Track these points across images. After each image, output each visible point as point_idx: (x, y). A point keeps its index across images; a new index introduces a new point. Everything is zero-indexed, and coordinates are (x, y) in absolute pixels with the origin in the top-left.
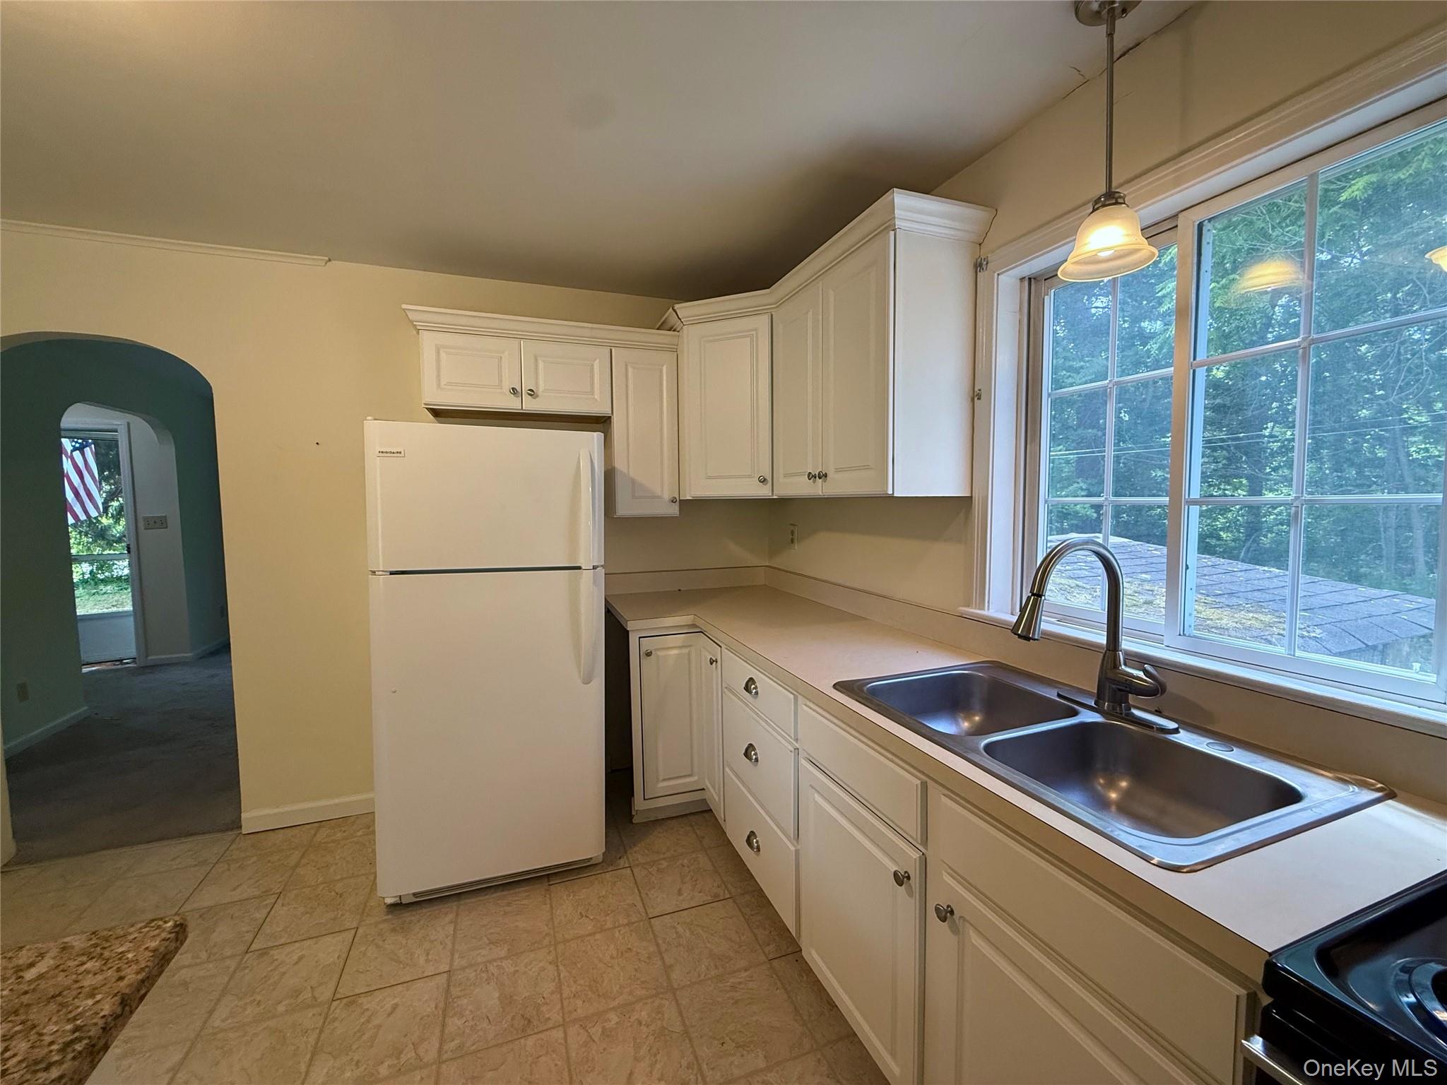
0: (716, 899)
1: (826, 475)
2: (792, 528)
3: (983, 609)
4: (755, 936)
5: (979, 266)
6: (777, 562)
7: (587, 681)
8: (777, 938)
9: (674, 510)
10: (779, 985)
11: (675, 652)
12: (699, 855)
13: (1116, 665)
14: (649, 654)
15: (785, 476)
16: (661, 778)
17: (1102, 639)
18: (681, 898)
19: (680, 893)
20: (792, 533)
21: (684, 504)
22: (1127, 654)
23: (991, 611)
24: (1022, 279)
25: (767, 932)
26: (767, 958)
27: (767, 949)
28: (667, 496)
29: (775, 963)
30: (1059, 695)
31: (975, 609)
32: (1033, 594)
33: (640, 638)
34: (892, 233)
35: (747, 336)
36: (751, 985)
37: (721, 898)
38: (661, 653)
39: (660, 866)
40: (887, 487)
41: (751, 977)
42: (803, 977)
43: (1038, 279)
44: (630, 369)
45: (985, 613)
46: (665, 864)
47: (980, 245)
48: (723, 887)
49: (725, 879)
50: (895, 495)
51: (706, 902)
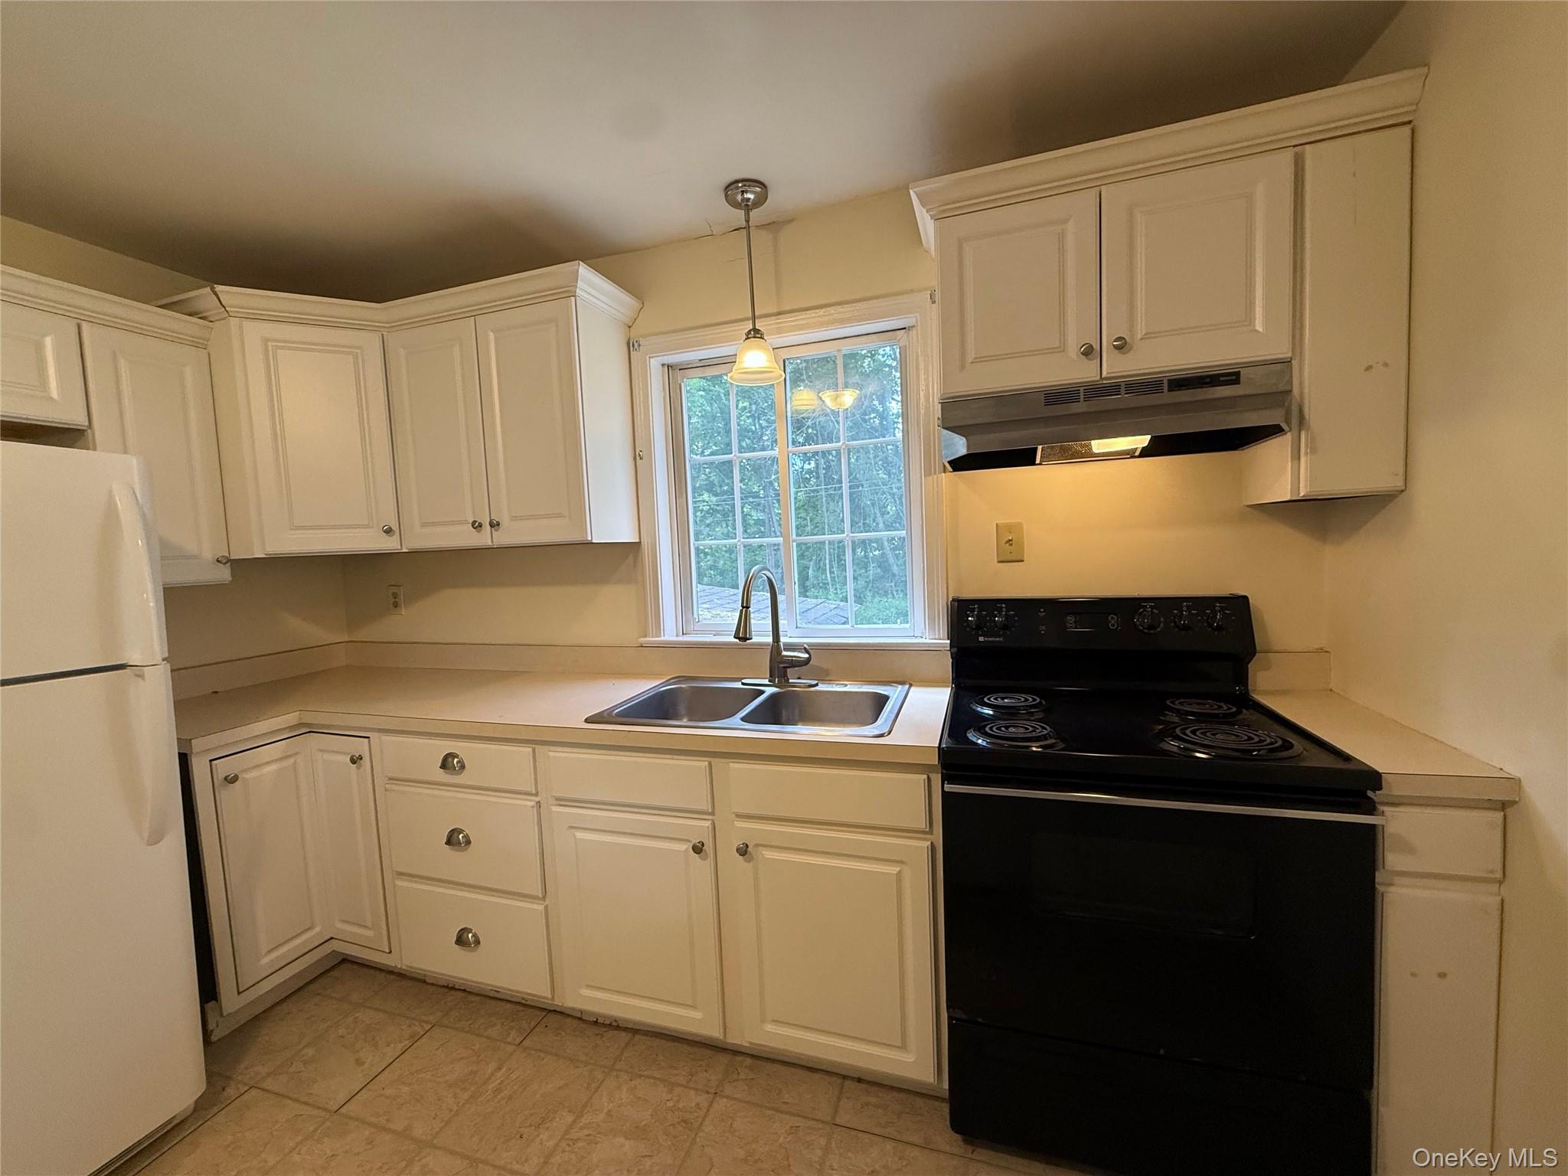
0: (415, 1039)
1: (498, 524)
2: (394, 589)
3: (660, 636)
4: (488, 1037)
5: (631, 346)
6: (362, 635)
7: (155, 838)
8: (512, 1024)
9: (224, 574)
10: (542, 1055)
11: (274, 767)
12: (357, 1015)
13: (779, 653)
14: (231, 780)
15: (424, 525)
16: (264, 952)
17: (770, 640)
18: (366, 1065)
19: (359, 1062)
20: (395, 596)
21: (240, 567)
22: (785, 644)
23: (666, 637)
24: (663, 365)
25: (499, 1027)
26: (515, 1045)
27: (509, 1039)
28: (208, 554)
29: (527, 1043)
30: (743, 684)
31: (653, 637)
32: (743, 607)
33: (211, 761)
34: (573, 298)
35: (348, 353)
36: (514, 1076)
37: (422, 1033)
38: (248, 776)
39: (305, 1058)
40: (587, 534)
41: (510, 1070)
42: (560, 1034)
43: (674, 368)
44: (123, 364)
45: (662, 638)
46: (310, 1052)
47: (629, 327)
48: (417, 1023)
49: (413, 1016)
50: (594, 541)
51: (404, 1050)
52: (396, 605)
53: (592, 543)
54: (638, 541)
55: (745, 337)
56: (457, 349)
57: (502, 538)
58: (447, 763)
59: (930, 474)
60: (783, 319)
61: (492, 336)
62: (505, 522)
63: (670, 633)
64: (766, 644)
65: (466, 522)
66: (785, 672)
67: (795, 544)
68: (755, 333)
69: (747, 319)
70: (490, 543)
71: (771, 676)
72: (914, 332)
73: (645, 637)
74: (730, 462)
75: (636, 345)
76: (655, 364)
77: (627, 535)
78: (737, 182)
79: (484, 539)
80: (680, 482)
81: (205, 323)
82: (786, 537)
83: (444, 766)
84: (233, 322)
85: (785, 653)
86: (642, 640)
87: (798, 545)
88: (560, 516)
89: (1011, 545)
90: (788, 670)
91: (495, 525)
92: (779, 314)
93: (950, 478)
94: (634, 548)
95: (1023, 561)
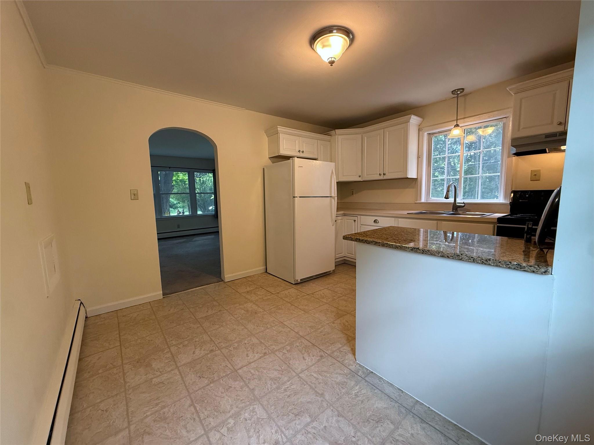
52: (352, 194)
53: (408, 178)
54: (417, 178)
55: (454, 127)
56: (379, 136)
57: (385, 177)
58: (375, 221)
59: (509, 157)
60: (465, 119)
61: (387, 132)
62: (387, 174)
63: (423, 200)
64: (452, 203)
65: (377, 174)
66: (457, 209)
67: (463, 178)
68: (457, 125)
69: (455, 120)
70: (382, 178)
71: (453, 210)
72: (508, 118)
73: (417, 201)
74: (445, 157)
75: (421, 130)
76: (426, 133)
77: (415, 177)
78: (456, 90)
79: (381, 178)
80: (429, 163)
81: (331, 137)
82: (461, 176)
83: (374, 222)
84: (337, 136)
85: (457, 204)
86: (416, 202)
87: (464, 178)
88: (401, 172)
89: (536, 176)
90: (458, 208)
91: (384, 174)
92: (464, 118)
93: (515, 158)
94: (416, 179)
95: (539, 180)
